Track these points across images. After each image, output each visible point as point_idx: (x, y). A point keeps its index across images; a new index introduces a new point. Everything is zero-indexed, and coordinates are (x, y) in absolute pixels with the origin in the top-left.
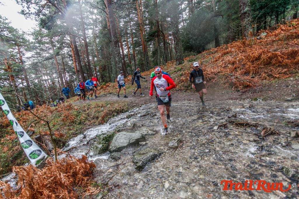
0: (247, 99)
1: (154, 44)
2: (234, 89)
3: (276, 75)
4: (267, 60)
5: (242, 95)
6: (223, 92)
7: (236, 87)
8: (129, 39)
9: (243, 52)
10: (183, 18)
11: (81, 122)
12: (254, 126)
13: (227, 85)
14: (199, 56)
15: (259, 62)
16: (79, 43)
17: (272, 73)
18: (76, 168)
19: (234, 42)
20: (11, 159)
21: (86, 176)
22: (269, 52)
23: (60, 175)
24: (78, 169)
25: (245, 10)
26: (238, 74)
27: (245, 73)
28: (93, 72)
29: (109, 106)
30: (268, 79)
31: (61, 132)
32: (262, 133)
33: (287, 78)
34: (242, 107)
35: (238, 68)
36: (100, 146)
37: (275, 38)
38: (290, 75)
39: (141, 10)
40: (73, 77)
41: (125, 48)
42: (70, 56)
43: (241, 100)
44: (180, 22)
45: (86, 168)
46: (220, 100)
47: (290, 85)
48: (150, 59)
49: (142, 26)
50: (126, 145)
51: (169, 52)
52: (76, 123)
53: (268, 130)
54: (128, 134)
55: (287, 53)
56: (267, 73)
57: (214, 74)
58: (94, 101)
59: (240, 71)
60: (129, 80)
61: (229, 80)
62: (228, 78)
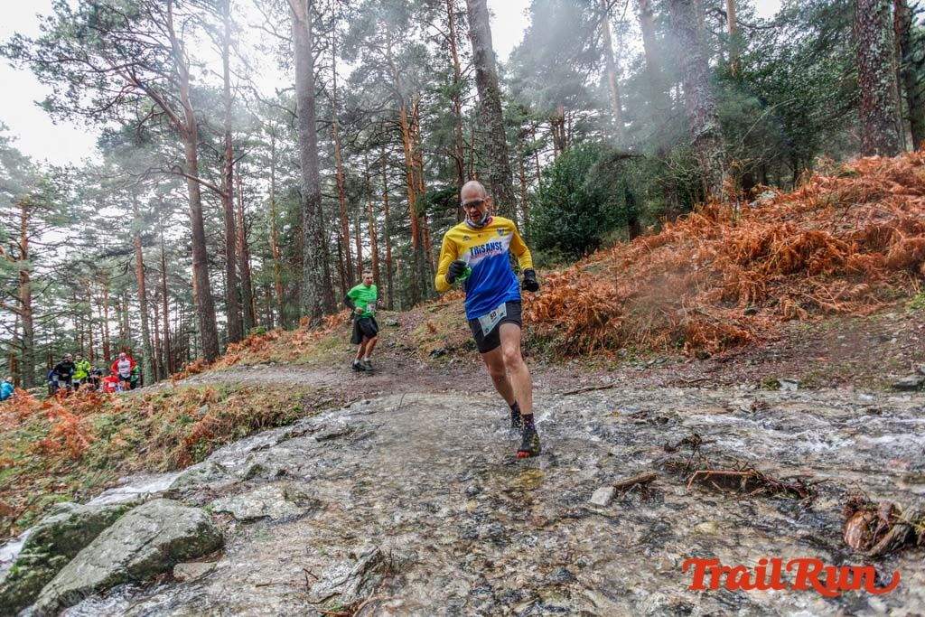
0: (739, 385)
2: (689, 350)
4: (792, 256)
5: (717, 369)
7: (696, 345)
9: (710, 237)
11: (107, 459)
13: (662, 337)
17: (816, 297)
26: (700, 300)
27: (722, 299)
29: (231, 399)
30: (805, 316)
33: (871, 313)
35: (699, 283)
37: (804, 202)
38: (881, 304)
43: (715, 389)
46: (637, 389)
47: (891, 333)
55: (854, 234)
56: (799, 296)
57: (618, 300)
58: (195, 383)
59: (706, 294)
60: (339, 321)
61: (669, 320)
62: (666, 314)
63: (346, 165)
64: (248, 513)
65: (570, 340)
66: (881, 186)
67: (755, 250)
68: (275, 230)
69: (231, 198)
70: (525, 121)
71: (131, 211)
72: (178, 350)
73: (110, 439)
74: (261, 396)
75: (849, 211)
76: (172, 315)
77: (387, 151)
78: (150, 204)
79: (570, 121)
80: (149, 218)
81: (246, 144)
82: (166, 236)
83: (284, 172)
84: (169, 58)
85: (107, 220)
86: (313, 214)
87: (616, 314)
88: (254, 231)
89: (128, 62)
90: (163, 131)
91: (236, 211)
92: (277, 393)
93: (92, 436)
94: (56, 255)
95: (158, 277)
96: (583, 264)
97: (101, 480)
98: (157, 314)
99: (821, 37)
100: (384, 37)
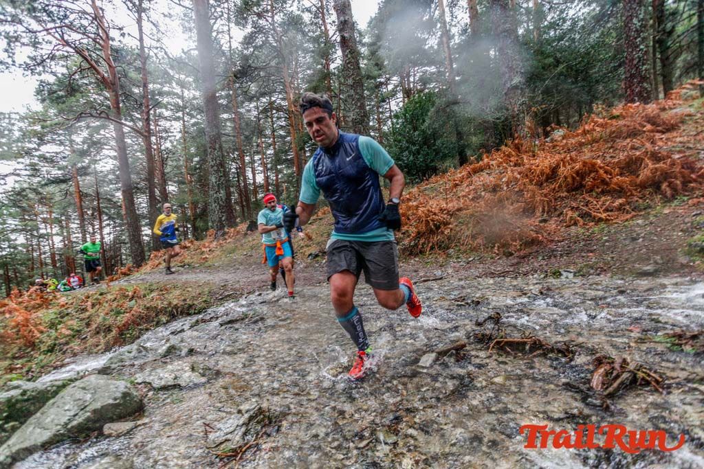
0: (533, 275)
2: (498, 250)
4: (573, 178)
5: (518, 263)
7: (504, 246)
11: (55, 345)
13: (479, 241)
17: (589, 209)
26: (507, 212)
27: (524, 211)
30: (581, 223)
33: (627, 220)
35: (507, 199)
37: (583, 137)
38: (633, 213)
43: (516, 278)
46: (460, 280)
47: (638, 235)
52: (40, 349)
55: (618, 162)
56: (577, 209)
57: (448, 213)
58: (125, 283)
59: (512, 207)
60: (238, 232)
61: (484, 228)
62: (482, 223)
63: (242, 110)
64: (163, 383)
65: (412, 243)
66: (637, 126)
67: (547, 175)
68: (187, 162)
69: (149, 137)
70: (380, 76)
71: (67, 148)
72: (112, 257)
73: (56, 329)
74: (178, 292)
75: (615, 145)
76: (106, 230)
77: (273, 99)
78: (84, 143)
79: (415, 75)
80: (83, 153)
81: (161, 94)
82: (99, 167)
83: (192, 116)
84: (92, 23)
85: (48, 155)
86: (215, 149)
87: (446, 224)
88: (170, 163)
89: (57, 25)
90: (91, 83)
91: (155, 147)
92: (190, 289)
93: (41, 328)
94: (5, 184)
95: (93, 200)
96: (423, 186)
97: (51, 361)
98: (93, 229)
99: (600, 11)
100: (269, 7)
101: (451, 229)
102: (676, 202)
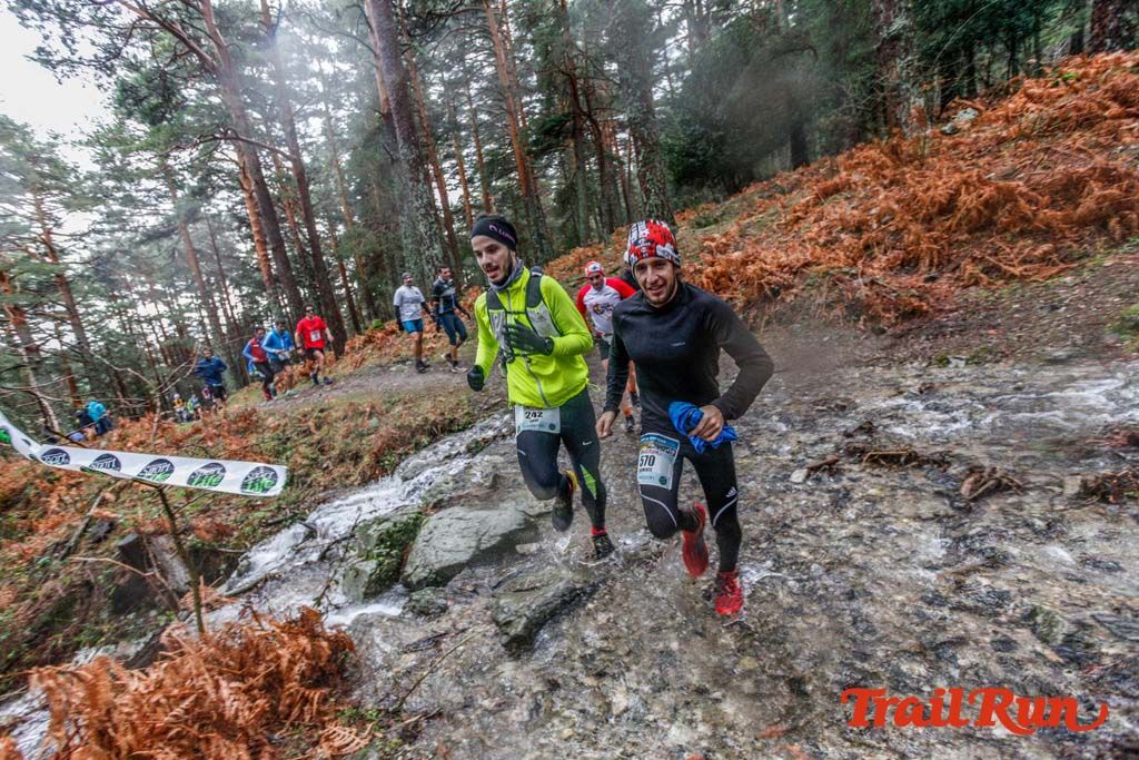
0: (912, 363)
1: (562, 163)
2: (864, 325)
3: (1011, 269)
4: (979, 211)
5: (892, 346)
6: (826, 339)
7: (872, 318)
8: (465, 146)
9: (892, 183)
10: (667, 60)
12: (935, 462)
13: (837, 311)
14: (734, 202)
15: (952, 222)
16: (273, 169)
17: (1000, 261)
18: (279, 657)
19: (859, 145)
20: (27, 632)
21: (316, 685)
22: (985, 183)
23: (217, 687)
24: (284, 663)
25: (895, 27)
26: (876, 269)
27: (902, 265)
28: (333, 279)
29: (398, 409)
30: (985, 283)
31: (218, 520)
32: (965, 489)
33: (1051, 277)
34: (893, 392)
35: (878, 244)
36: (369, 567)
37: (1006, 128)
38: (1062, 266)
39: (507, 37)
40: (257, 302)
41: (454, 182)
42: (243, 221)
43: (889, 367)
44: (658, 79)
45: (314, 655)
47: (1061, 301)
48: (550, 220)
49: (514, 96)
50: (464, 557)
51: (620, 190)
53: (985, 474)
54: (471, 515)
55: (1050, 183)
56: (981, 260)
57: (790, 271)
59: (884, 258)
61: (844, 292)
62: (841, 285)
66: (1096, 108)
67: (941, 206)
87: (788, 288)
92: (442, 399)
101: (796, 296)
102: (1126, 247)
